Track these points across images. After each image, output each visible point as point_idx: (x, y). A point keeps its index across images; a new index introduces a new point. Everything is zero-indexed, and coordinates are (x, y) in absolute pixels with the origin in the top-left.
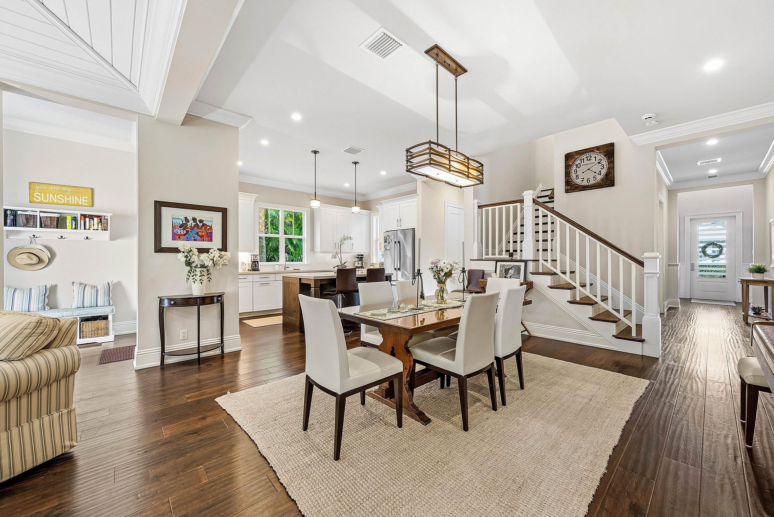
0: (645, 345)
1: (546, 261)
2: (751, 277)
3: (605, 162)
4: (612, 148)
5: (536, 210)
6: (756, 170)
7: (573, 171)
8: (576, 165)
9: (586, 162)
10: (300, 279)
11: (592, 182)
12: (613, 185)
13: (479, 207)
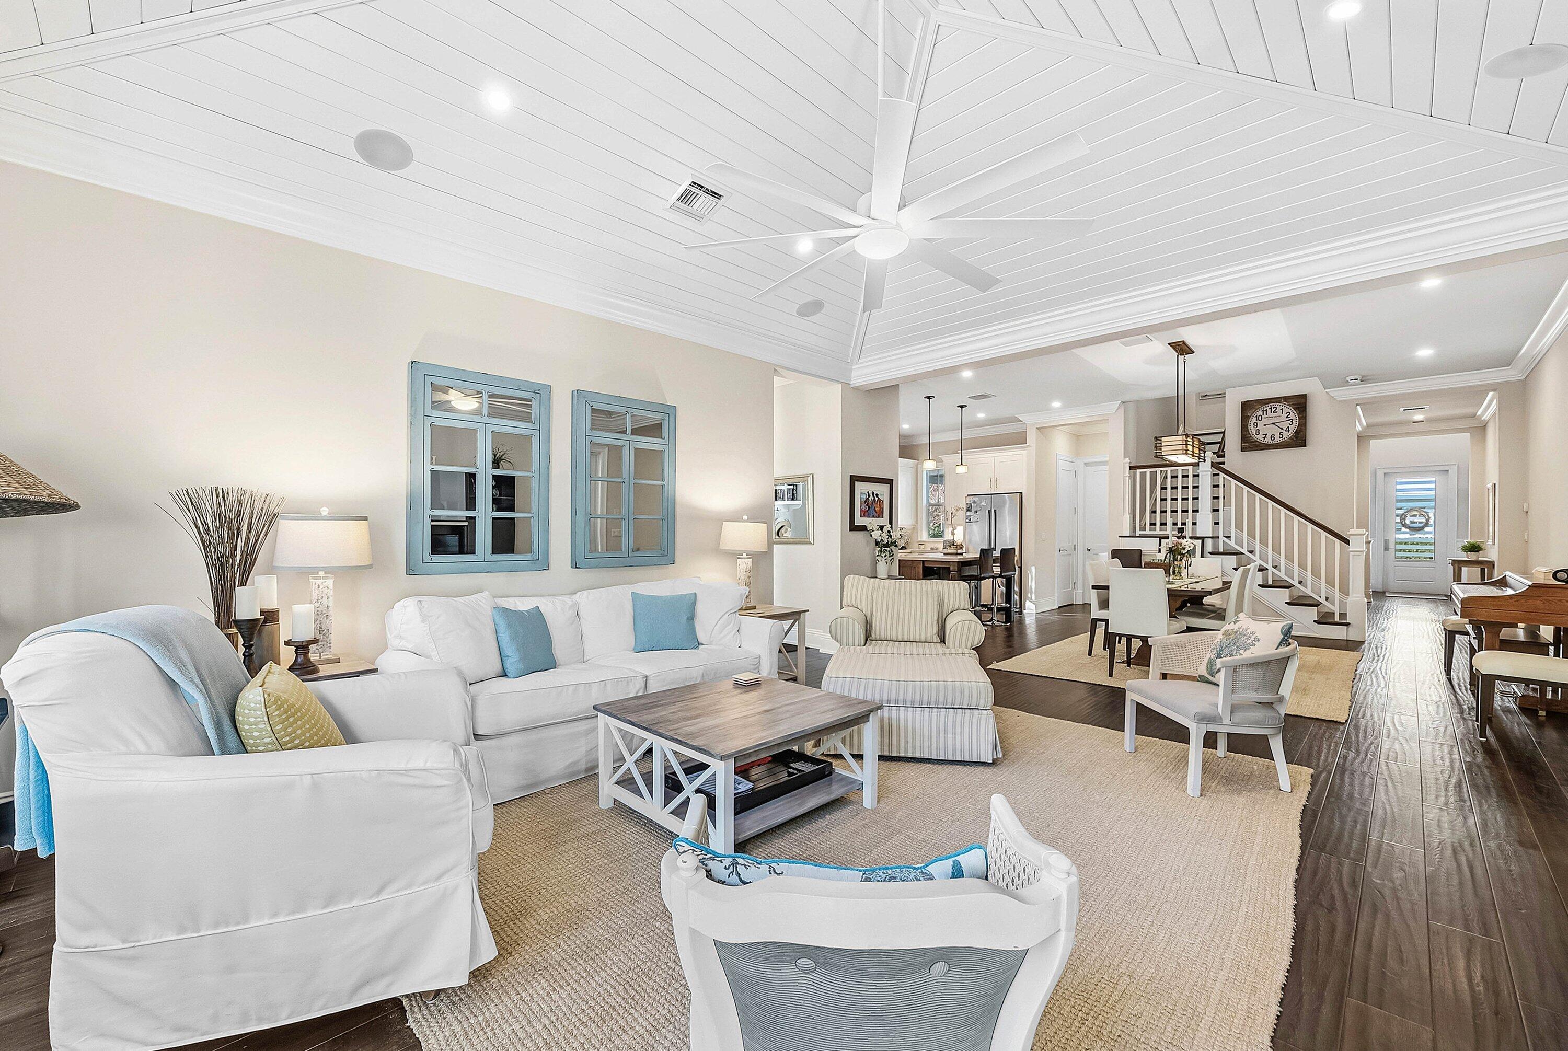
0: (1350, 628)
1: (1228, 537)
2: (1464, 557)
3: (1294, 416)
4: (1303, 401)
5: (1214, 475)
6: (1474, 416)
7: (1252, 426)
8: (1256, 417)
9: (1269, 414)
10: (923, 562)
11: (1277, 440)
12: (1305, 446)
13: (1131, 468)
